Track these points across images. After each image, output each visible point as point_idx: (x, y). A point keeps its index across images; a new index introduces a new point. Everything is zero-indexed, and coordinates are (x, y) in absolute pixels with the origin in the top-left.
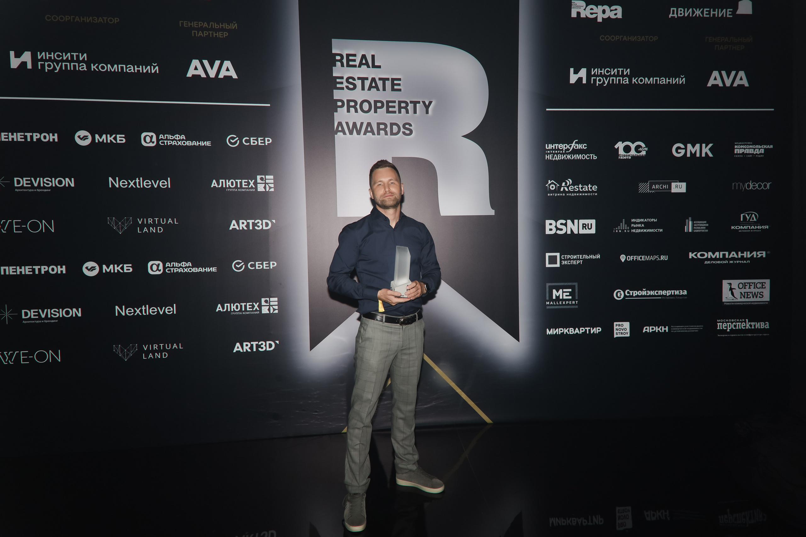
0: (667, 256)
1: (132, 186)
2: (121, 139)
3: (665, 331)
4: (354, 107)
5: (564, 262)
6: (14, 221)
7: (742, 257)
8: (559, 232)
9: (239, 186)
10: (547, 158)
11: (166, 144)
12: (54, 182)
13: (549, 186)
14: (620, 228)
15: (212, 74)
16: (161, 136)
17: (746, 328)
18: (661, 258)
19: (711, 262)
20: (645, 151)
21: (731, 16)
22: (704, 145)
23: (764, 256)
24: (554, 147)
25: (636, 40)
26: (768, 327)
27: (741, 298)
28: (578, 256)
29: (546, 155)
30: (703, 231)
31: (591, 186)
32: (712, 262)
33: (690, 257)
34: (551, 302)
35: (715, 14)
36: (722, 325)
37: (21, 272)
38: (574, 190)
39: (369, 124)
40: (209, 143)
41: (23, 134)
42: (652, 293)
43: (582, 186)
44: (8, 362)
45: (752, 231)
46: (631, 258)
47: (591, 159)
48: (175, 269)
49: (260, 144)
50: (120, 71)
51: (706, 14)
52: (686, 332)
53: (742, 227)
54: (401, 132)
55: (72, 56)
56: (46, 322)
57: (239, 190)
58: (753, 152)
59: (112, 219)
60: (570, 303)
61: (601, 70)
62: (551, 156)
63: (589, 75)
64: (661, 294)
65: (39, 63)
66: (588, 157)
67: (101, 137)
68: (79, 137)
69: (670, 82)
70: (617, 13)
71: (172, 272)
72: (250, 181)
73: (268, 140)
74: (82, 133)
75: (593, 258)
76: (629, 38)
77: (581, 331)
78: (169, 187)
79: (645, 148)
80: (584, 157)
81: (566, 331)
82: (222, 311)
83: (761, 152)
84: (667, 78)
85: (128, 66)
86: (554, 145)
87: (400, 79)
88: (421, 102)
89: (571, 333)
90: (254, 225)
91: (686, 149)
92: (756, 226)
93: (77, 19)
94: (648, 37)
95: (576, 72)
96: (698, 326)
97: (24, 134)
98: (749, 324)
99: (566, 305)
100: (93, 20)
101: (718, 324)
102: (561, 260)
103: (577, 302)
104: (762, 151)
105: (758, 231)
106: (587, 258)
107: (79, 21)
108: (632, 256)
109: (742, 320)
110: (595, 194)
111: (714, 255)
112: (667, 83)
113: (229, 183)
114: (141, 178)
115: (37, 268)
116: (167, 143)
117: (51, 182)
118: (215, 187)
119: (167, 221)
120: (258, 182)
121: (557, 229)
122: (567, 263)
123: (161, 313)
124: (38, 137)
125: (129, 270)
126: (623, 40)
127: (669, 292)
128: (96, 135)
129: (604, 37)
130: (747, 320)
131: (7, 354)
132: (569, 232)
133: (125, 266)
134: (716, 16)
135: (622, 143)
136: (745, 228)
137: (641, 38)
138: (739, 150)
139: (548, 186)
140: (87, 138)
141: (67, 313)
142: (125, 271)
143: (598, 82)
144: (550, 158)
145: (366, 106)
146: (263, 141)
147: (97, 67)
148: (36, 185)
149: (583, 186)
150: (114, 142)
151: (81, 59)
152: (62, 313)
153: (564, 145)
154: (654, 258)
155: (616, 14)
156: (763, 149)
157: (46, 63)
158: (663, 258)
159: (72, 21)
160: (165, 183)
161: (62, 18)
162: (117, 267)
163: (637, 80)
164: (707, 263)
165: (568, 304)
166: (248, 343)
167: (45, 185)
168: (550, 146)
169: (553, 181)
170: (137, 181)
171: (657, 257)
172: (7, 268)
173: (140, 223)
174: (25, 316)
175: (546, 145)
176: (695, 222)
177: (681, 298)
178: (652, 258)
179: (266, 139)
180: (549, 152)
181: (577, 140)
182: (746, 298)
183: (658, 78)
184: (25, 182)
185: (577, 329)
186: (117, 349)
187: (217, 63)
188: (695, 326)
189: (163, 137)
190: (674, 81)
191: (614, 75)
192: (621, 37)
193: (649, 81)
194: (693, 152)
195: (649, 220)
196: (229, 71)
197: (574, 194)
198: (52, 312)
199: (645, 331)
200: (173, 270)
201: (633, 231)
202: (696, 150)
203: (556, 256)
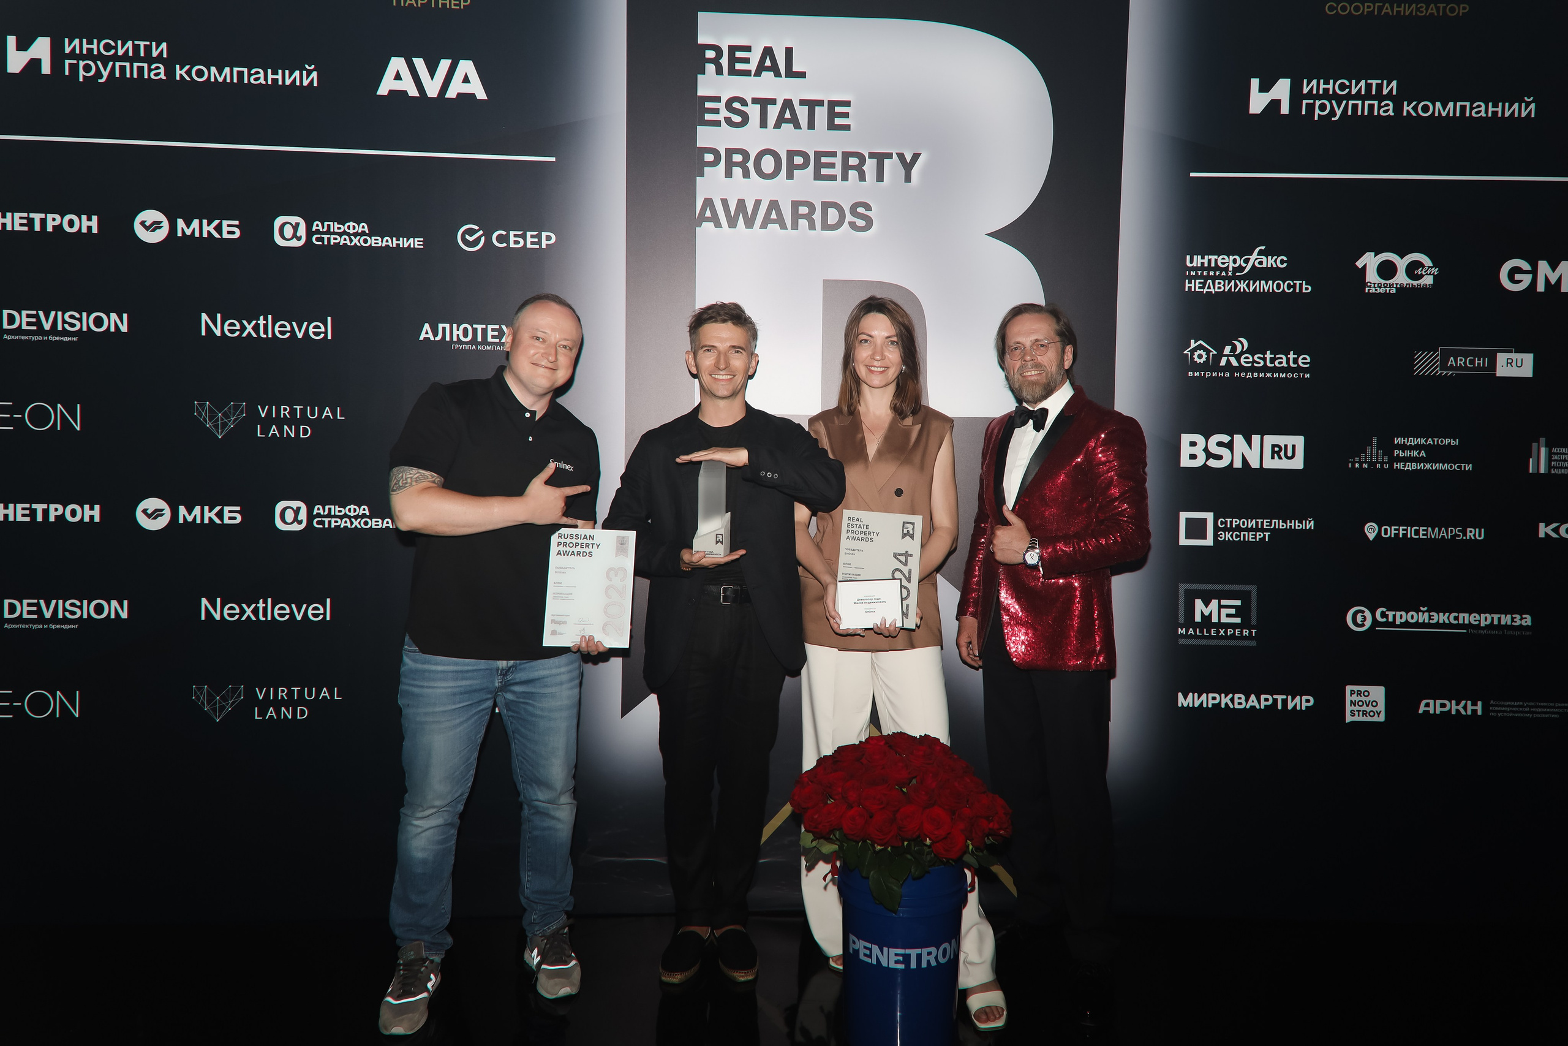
0: (1483, 530)
1: (249, 333)
2: (230, 229)
3: (1474, 711)
4: (743, 165)
5: (1223, 536)
8: (1213, 463)
9: (479, 339)
10: (1190, 288)
11: (326, 243)
12: (86, 322)
13: (1193, 354)
14: (1366, 457)
15: (432, 89)
16: (317, 225)
18: (1468, 534)
20: (1432, 276)
24: (1206, 261)
28: (1260, 521)
29: (1187, 281)
31: (1296, 356)
33: (1542, 535)
34: (1191, 629)
37: (6, 517)
38: (1253, 364)
39: (774, 205)
40: (418, 241)
41: (25, 215)
42: (1443, 618)
43: (1273, 356)
46: (1392, 531)
47: (1298, 291)
48: (333, 520)
49: (529, 246)
50: (235, 81)
52: (1528, 717)
54: (846, 224)
55: (136, 48)
56: (53, 627)
57: (479, 347)
59: (202, 406)
60: (1237, 632)
61: (1326, 83)
62: (1200, 283)
63: (1296, 95)
64: (1467, 622)
65: (67, 62)
66: (1289, 286)
67: (188, 226)
68: (143, 224)
69: (1497, 112)
71: (326, 526)
72: (504, 327)
73: (548, 238)
74: (150, 215)
75: (1297, 528)
76: (1398, 9)
77: (1263, 703)
78: (329, 337)
79: (1432, 267)
80: (1278, 286)
81: (1225, 700)
84: (1491, 104)
85: (253, 71)
86: (1206, 257)
87: (847, 104)
88: (895, 156)
89: (1237, 706)
91: (1534, 272)
94: (1445, 5)
95: (1265, 88)
96: (1559, 705)
97: (28, 215)
99: (1226, 637)
102: (1216, 529)
103: (1254, 631)
106: (1281, 527)
108: (1393, 528)
110: (1304, 376)
112: (1490, 115)
113: (458, 332)
114: (270, 317)
115: (39, 508)
116: (329, 239)
117: (80, 320)
118: (427, 339)
119: (321, 412)
121: (1209, 455)
122: (1232, 538)
123: (299, 618)
124: (57, 223)
125: (235, 518)
126: (1382, 14)
127: (1486, 619)
128: (178, 219)
129: (1335, 6)
132: (1238, 464)
133: (226, 509)
135: (1375, 257)
137: (1427, 9)
139: (1189, 353)
140: (160, 228)
141: (99, 609)
142: (226, 521)
143: (1317, 112)
144: (1197, 288)
145: (768, 165)
146: (536, 240)
147: (189, 73)
148: (47, 326)
149: (1275, 356)
150: (217, 235)
151: (155, 54)
152: (87, 610)
153: (1232, 258)
154: (1450, 534)
157: (81, 62)
158: (1472, 535)
160: (320, 328)
162: (210, 511)
163: (1415, 108)
165: (1233, 636)
167: (66, 326)
168: (1198, 261)
169: (1200, 342)
170: (261, 322)
171: (1456, 531)
173: (263, 416)
174: (10, 614)
175: (1188, 257)
176: (1554, 450)
177: (1516, 633)
178: (1445, 534)
179: (544, 234)
180: (1193, 273)
181: (1263, 248)
183: (1468, 104)
184: (25, 320)
185: (1253, 697)
186: (200, 693)
187: (445, 64)
188: (1552, 704)
189: (320, 228)
190: (1506, 110)
191: (1358, 96)
192: (1378, 6)
193: (1444, 111)
194: (1553, 282)
195: (1438, 441)
196: (469, 82)
197: (1252, 375)
198: (68, 607)
199: (1424, 711)
200: (330, 522)
201: (1397, 467)
202: (1561, 275)
203: (1206, 520)
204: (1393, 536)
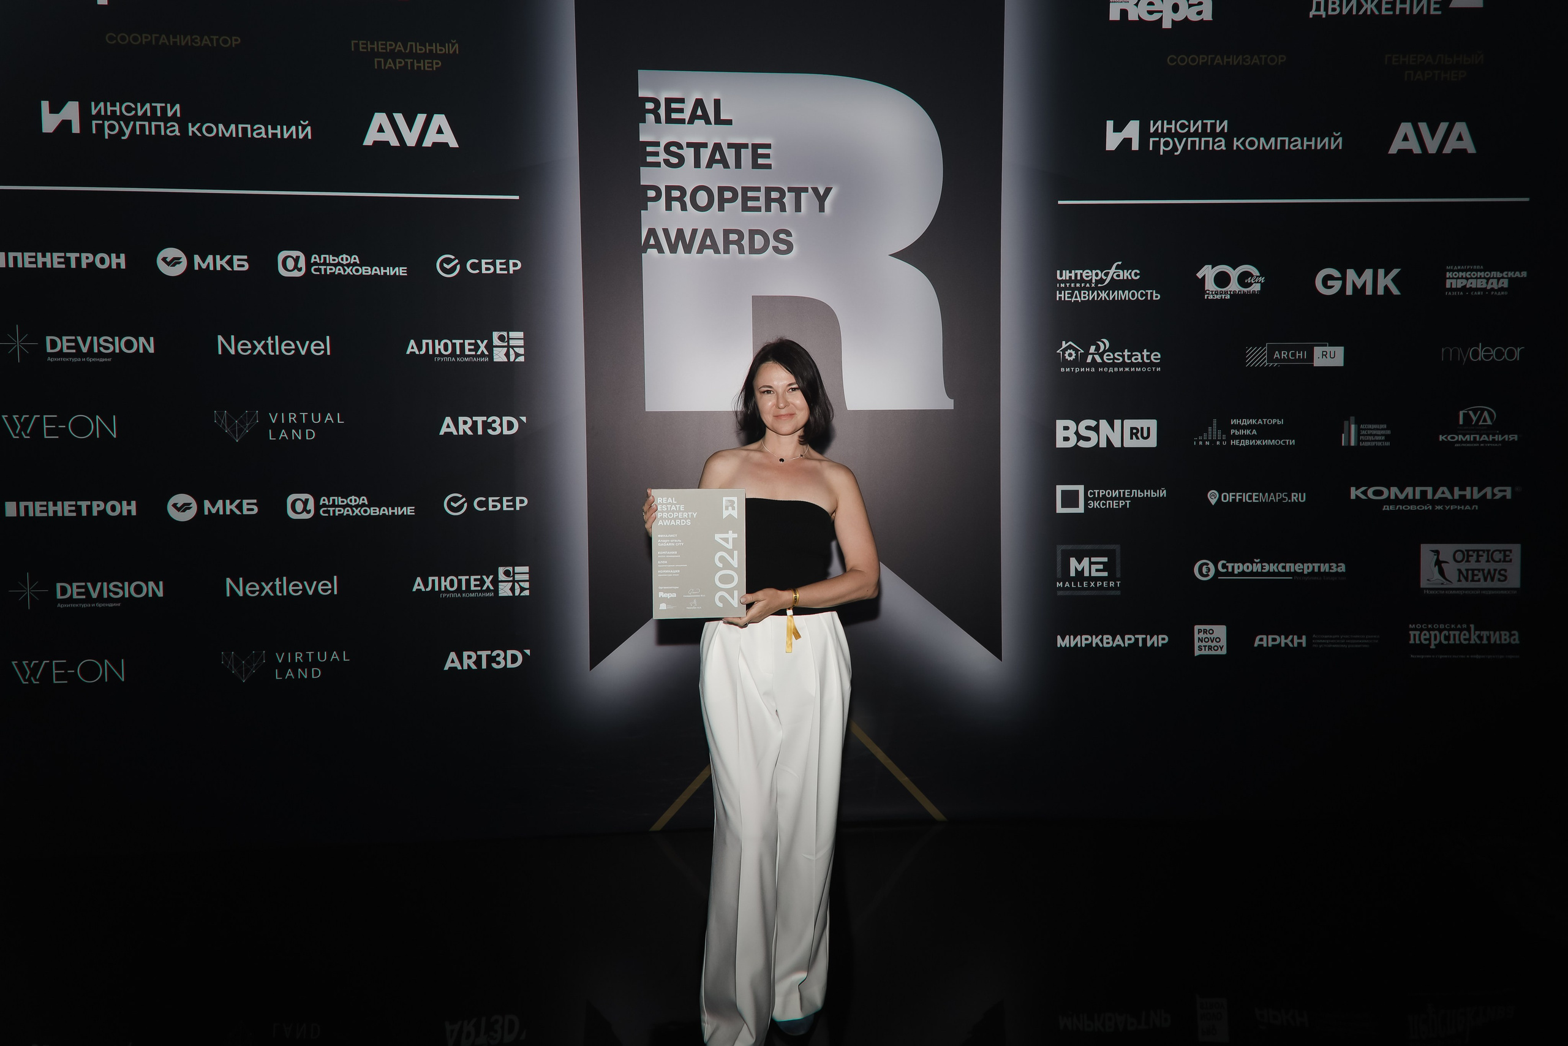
0: (1304, 494)
1: (259, 351)
2: (240, 263)
3: (1300, 644)
4: (680, 199)
5: (1092, 504)
6: (45, 416)
7: (1463, 497)
8: (1083, 444)
9: (458, 352)
10: (1060, 298)
11: (323, 273)
12: (118, 345)
13: (1064, 353)
14: (1208, 436)
15: (411, 139)
16: (315, 258)
17: (1471, 642)
18: (1293, 498)
19: (1396, 507)
20: (1260, 284)
21: (1439, 13)
22: (1381, 272)
23: (1509, 496)
24: (1073, 275)
25: (1241, 64)
26: (1517, 642)
27: (1459, 580)
28: (1122, 491)
29: (1058, 292)
30: (1380, 444)
31: (1149, 353)
32: (1399, 507)
33: (1353, 497)
34: (1067, 583)
35: (1405, 9)
36: (1420, 635)
37: (55, 512)
38: (1114, 361)
39: (708, 233)
40: (403, 270)
41: (62, 254)
42: (1273, 567)
43: (1130, 353)
44: (29, 680)
45: (1482, 445)
46: (1230, 497)
47: (1149, 299)
48: (337, 509)
49: (498, 272)
50: (240, 135)
51: (1387, 9)
53: (1460, 436)
54: (770, 248)
55: (153, 109)
56: (99, 606)
57: (458, 359)
58: (1484, 286)
59: (221, 414)
60: (1104, 585)
61: (1169, 123)
62: (1068, 293)
63: (1144, 134)
64: (1292, 570)
65: (94, 122)
66: (1142, 295)
67: (204, 260)
68: (164, 259)
69: (1311, 145)
70: (1202, 11)
71: (331, 514)
72: (479, 341)
73: (515, 265)
74: (170, 253)
75: (1152, 496)
76: (1229, 60)
77: (1127, 643)
78: (328, 353)
79: (1259, 277)
80: (1133, 295)
81: (1096, 640)
82: (423, 590)
83: (1502, 285)
84: (1305, 139)
85: (255, 127)
86: (1073, 271)
87: (768, 146)
88: (810, 190)
89: (1105, 645)
90: (487, 425)
91: (1344, 279)
92: (1491, 436)
93: (164, 39)
94: (1266, 56)
95: (1118, 129)
96: (1369, 637)
97: (65, 255)
98: (1476, 635)
99: (1096, 588)
100: (193, 40)
101: (1410, 632)
102: (1086, 499)
103: (1118, 583)
104: (1505, 283)
105: (1496, 445)
106: (1139, 496)
107: (168, 44)
108: (1231, 494)
109: (1462, 627)
110: (1156, 369)
111: (1402, 492)
113: (439, 347)
114: (277, 337)
115: (84, 504)
116: (325, 270)
117: (113, 343)
118: (413, 353)
119: (323, 418)
120: (494, 344)
121: (1080, 437)
122: (1100, 506)
123: (310, 593)
124: (90, 260)
125: (252, 510)
126: (1214, 64)
127: (1308, 567)
128: (195, 256)
129: (1175, 58)
130: (1472, 626)
131: (28, 665)
132: (1103, 444)
133: (245, 502)
134: (1408, 12)
135: (1212, 268)
136: (1468, 440)
137: (1251, 60)
138: (1455, 281)
139: (1061, 352)
140: (179, 263)
141: (138, 589)
142: (245, 512)
143: (1162, 147)
144: (1066, 297)
145: (702, 198)
146: (505, 267)
147: (200, 129)
148: (85, 350)
149: (1132, 353)
150: (229, 269)
151: (170, 114)
152: (128, 590)
153: (1094, 272)
154: (1277, 498)
155: (1199, 13)
156: (1507, 280)
157: (106, 122)
158: (1295, 498)
159: (154, 43)
160: (320, 345)
161: (136, 39)
162: (231, 504)
163: (1243, 143)
164: (1388, 509)
165: (1102, 588)
166: (472, 654)
167: (101, 349)
168: (1066, 275)
169: (1070, 343)
170: (270, 341)
171: (1283, 495)
172: (30, 504)
173: (274, 422)
174: (61, 595)
175: (1058, 272)
176: (1362, 426)
177: (1333, 579)
178: (1274, 498)
179: (511, 262)
180: (1063, 285)
181: (1120, 263)
182: (1471, 581)
183: (1287, 139)
184: (65, 344)
185: (1118, 637)
186: (228, 659)
187: (421, 118)
189: (318, 260)
190: (1319, 144)
191: (1196, 134)
192: (1211, 58)
193: (1267, 144)
194: (1359, 286)
195: (1266, 421)
196: (442, 133)
197: (1113, 370)
198: (111, 588)
199: (1259, 645)
200: (334, 511)
201: (1233, 444)
202: (1366, 281)
203: (1077, 492)
204: (1231, 501)
